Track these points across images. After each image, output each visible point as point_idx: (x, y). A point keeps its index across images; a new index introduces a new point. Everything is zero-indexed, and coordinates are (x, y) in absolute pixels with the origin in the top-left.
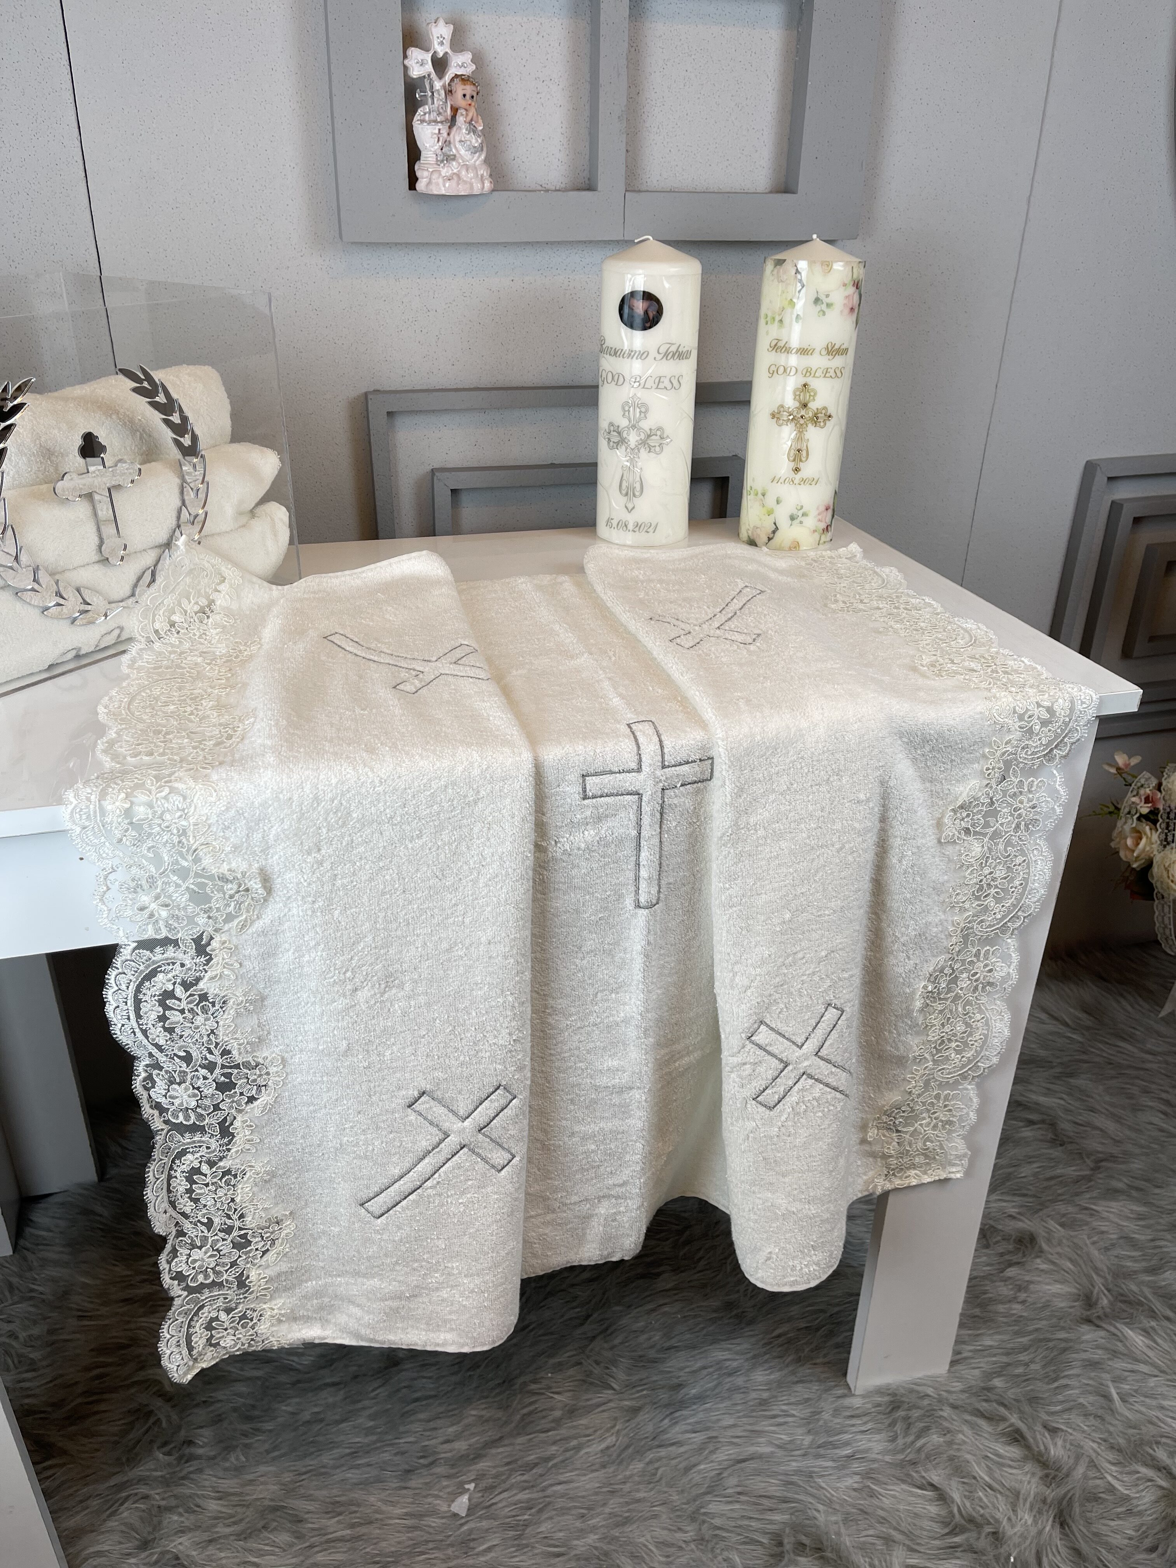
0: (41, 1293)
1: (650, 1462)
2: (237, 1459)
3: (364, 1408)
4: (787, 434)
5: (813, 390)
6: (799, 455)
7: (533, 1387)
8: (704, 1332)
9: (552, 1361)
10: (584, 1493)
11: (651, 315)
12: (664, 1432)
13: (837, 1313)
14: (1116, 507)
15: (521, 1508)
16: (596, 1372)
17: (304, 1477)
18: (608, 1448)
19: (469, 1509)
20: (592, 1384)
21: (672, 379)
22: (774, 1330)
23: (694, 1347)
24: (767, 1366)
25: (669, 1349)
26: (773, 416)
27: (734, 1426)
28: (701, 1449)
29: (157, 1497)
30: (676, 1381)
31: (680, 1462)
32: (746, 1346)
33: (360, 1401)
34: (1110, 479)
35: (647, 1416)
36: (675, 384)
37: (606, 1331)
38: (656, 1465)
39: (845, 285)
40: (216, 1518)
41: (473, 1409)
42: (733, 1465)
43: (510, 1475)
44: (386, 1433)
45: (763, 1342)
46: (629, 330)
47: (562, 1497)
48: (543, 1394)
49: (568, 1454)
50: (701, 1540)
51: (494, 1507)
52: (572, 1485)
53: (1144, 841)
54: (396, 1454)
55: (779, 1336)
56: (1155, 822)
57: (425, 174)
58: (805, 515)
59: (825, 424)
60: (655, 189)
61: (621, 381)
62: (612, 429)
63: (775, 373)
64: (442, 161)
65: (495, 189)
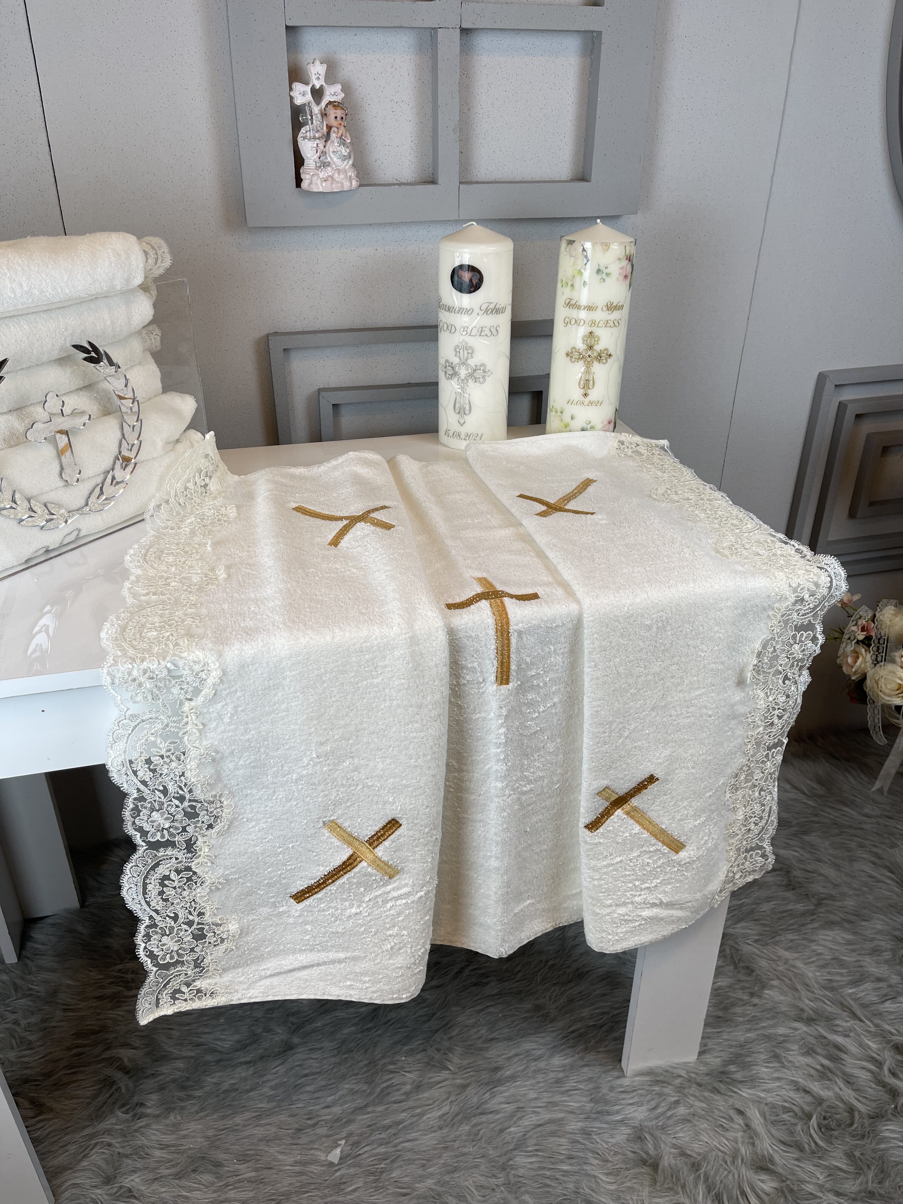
0: (37, 992)
1: (475, 1125)
2: (175, 1118)
3: (268, 1081)
4: (579, 368)
5: (597, 336)
6: (587, 384)
7: (391, 1067)
8: (518, 1028)
9: (406, 1048)
10: (425, 1149)
11: (474, 282)
12: (486, 1102)
13: (617, 1014)
14: (842, 407)
15: (379, 1159)
16: (437, 1057)
17: (222, 1132)
18: (443, 1115)
19: (340, 1159)
20: (433, 1066)
21: (492, 329)
22: (570, 1027)
23: (509, 1039)
24: (563, 1053)
25: (492, 1039)
26: (567, 355)
27: (536, 1099)
28: (512, 1116)
29: (117, 1145)
30: (494, 1065)
31: (496, 1126)
32: (548, 1039)
33: (265, 1075)
34: (836, 386)
35: (472, 1091)
36: (494, 332)
37: (447, 1027)
38: (479, 1128)
39: (619, 259)
40: (158, 1162)
41: (345, 1084)
42: (534, 1129)
43: (372, 1134)
44: (283, 1100)
45: (561, 1036)
46: (459, 293)
47: (409, 1151)
48: (399, 1072)
49: (414, 1119)
50: (507, 1184)
51: (359, 1158)
52: (416, 1143)
53: (860, 660)
54: (289, 1116)
55: (573, 1032)
56: (869, 646)
57: (308, 176)
58: (592, 428)
59: (607, 361)
60: (483, 180)
61: (453, 330)
62: (447, 364)
63: (569, 324)
64: (320, 167)
65: (361, 185)
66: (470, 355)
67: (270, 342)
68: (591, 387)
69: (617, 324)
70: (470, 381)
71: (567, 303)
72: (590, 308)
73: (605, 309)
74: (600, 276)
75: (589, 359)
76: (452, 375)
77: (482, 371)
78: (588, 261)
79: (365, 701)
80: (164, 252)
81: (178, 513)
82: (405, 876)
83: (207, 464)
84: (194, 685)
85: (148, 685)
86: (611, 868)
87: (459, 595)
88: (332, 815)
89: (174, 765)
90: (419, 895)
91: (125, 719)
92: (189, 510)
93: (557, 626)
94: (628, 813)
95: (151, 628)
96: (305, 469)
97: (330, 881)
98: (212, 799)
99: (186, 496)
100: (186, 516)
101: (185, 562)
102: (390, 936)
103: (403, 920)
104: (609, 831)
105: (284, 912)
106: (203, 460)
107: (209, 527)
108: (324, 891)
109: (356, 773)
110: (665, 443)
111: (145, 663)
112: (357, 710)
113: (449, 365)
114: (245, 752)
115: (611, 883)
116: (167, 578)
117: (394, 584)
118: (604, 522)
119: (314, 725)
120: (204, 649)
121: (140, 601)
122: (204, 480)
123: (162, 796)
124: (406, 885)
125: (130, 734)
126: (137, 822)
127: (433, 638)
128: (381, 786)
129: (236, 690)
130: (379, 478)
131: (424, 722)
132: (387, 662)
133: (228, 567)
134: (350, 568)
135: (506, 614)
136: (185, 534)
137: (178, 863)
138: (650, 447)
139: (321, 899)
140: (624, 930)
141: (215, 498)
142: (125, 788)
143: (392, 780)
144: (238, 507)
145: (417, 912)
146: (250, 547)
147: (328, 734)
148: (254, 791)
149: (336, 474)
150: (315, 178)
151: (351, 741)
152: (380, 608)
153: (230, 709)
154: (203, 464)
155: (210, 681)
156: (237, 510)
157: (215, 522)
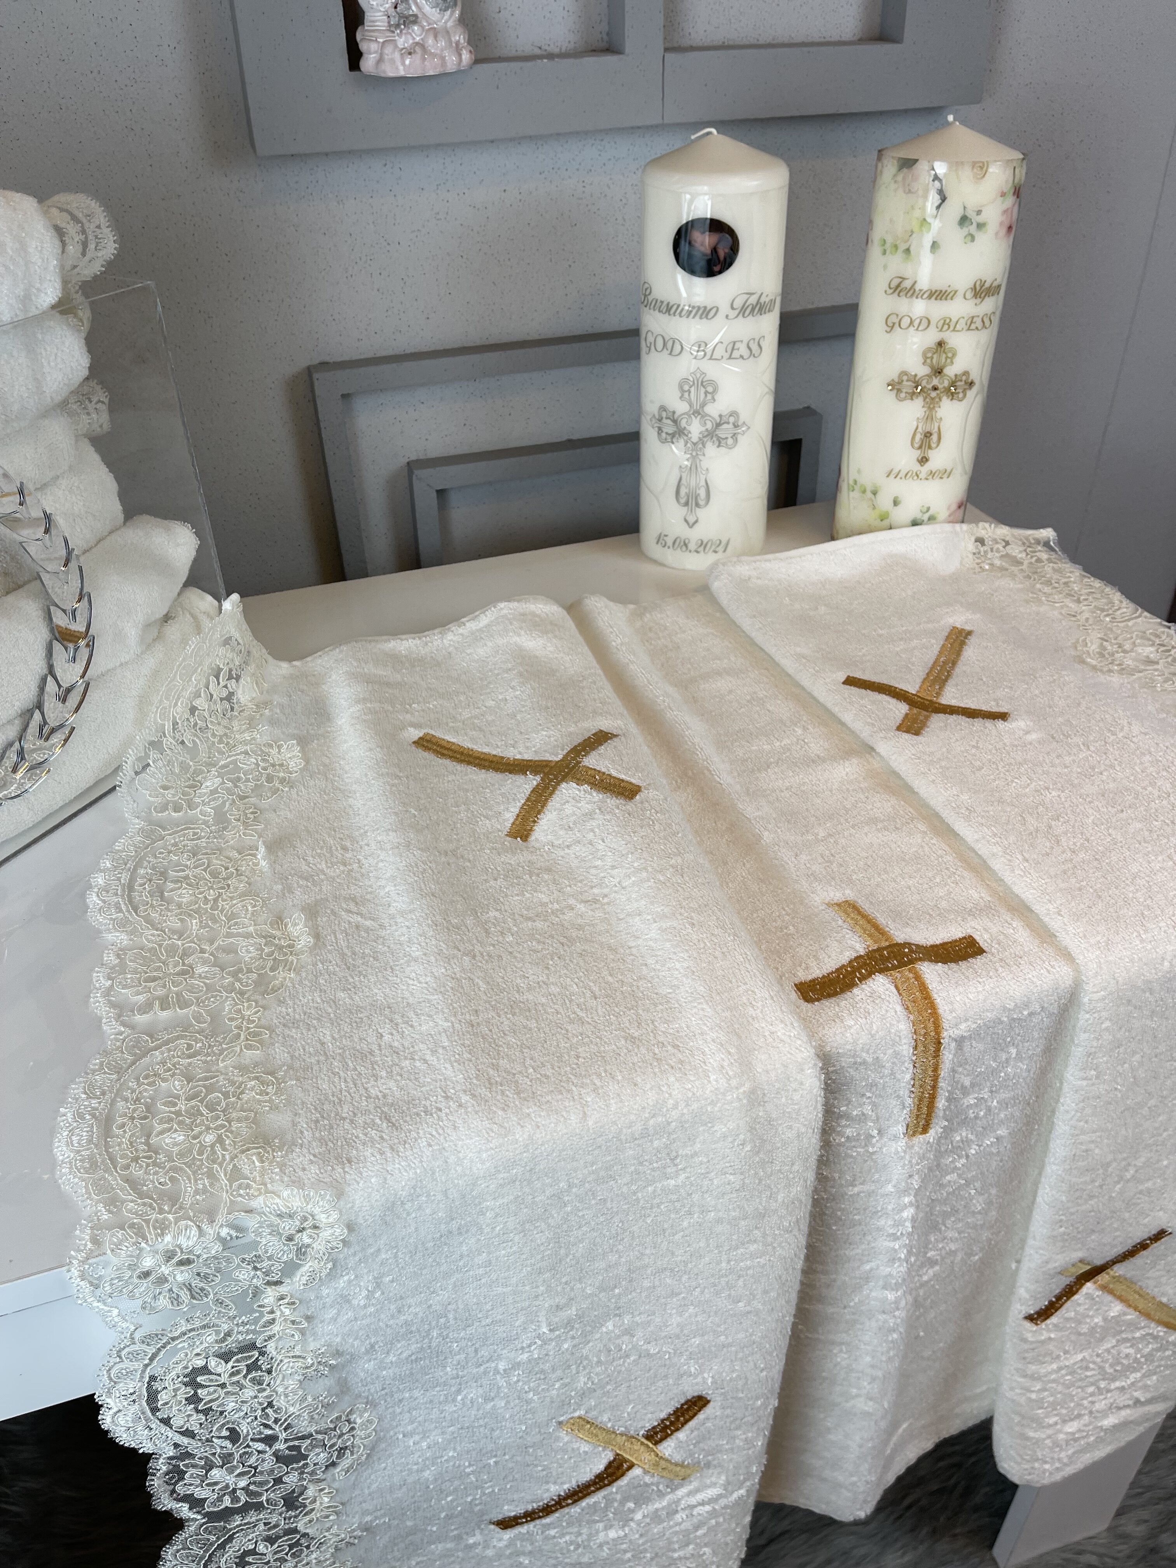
4: (913, 411)
5: (951, 349)
6: (927, 440)
11: (721, 254)
21: (750, 343)
26: (890, 385)
36: (754, 348)
39: (1003, 194)
46: (690, 277)
57: (374, 46)
58: (932, 519)
59: (965, 395)
60: (700, 44)
61: (677, 348)
62: (664, 414)
63: (897, 325)
64: (397, 26)
65: (477, 61)
66: (709, 397)
67: (316, 383)
68: (934, 445)
69: (987, 323)
70: (709, 444)
71: (893, 285)
72: (939, 295)
73: (969, 295)
74: (965, 231)
75: (934, 394)
76: (673, 435)
77: (731, 426)
78: (944, 199)
79: (649, 1221)
80: (99, 227)
81: (184, 767)
82: (710, 1471)
83: (230, 655)
84: (285, 1258)
85: (182, 1276)
86: (1063, 1372)
87: (816, 958)
88: (575, 1410)
89: (249, 1392)
90: (735, 1495)
91: (134, 1343)
92: (203, 756)
93: (1031, 1014)
94: (1104, 1288)
95: (171, 1120)
96: (418, 642)
97: (570, 1501)
98: (332, 1426)
99: (196, 724)
100: (202, 772)
101: (216, 900)
102: (680, 1558)
103: (704, 1535)
104: (1067, 1320)
105: (475, 1545)
106: (222, 651)
107: (253, 800)
108: (557, 1515)
109: (626, 1338)
110: (1048, 533)
111: (168, 1238)
112: (633, 1238)
113: (665, 415)
114: (398, 1341)
115: (1060, 1393)
116: (185, 954)
117: (686, 956)
118: (1034, 736)
119: (544, 1281)
120: (299, 1184)
121: (132, 1027)
122: (226, 686)
123: (228, 1444)
124: (714, 1485)
125: (146, 1366)
126: (179, 1488)
127: (794, 1085)
128: (675, 1351)
129: (379, 1250)
130: (567, 658)
131: (770, 1239)
132: (698, 1146)
133: (312, 912)
134: (572, 901)
135: (932, 1005)
136: (205, 823)
137: (269, 1529)
138: (1027, 544)
139: (549, 1525)
140: (1070, 1452)
141: (251, 724)
142: (147, 1447)
143: (697, 1341)
144: (303, 742)
145: (732, 1517)
146: (345, 849)
147: (572, 1289)
148: (416, 1393)
149: (482, 651)
150: (388, 50)
151: (617, 1291)
152: (667, 1022)
153: (367, 1281)
154: (223, 657)
155: (319, 1246)
156: (303, 750)
157: (262, 785)
